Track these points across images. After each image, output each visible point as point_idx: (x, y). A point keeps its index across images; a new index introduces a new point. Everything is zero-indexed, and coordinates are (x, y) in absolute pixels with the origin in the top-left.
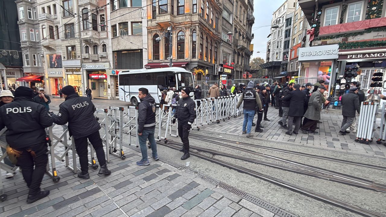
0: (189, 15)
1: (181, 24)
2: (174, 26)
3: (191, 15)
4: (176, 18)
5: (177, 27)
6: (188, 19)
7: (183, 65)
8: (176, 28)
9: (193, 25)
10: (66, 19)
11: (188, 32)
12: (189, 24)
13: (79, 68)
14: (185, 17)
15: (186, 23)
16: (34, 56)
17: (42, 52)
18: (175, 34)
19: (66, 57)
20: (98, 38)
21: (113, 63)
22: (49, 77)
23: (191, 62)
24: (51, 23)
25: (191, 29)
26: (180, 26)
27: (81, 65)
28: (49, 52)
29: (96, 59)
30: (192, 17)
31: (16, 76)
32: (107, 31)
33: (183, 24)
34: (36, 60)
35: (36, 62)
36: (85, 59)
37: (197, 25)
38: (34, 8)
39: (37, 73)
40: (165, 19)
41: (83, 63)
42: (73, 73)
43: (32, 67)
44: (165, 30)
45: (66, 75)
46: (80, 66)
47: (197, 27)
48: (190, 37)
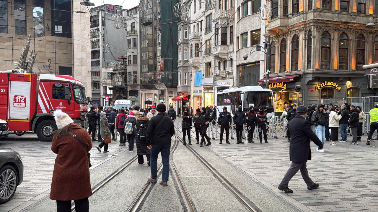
0: (303, 14)
1: (294, 26)
2: (288, 29)
3: (306, 13)
4: (291, 19)
5: (291, 30)
6: (302, 18)
7: (291, 78)
8: (291, 32)
9: (308, 26)
10: (207, 35)
11: (302, 35)
12: (302, 25)
13: (212, 86)
14: (299, 17)
15: (298, 25)
16: (186, 74)
17: (191, 70)
18: (289, 39)
19: (205, 75)
20: (226, 52)
21: (237, 80)
22: (194, 96)
23: (305, 74)
24: (197, 41)
25: (306, 31)
26: (294, 29)
27: (214, 82)
28: (195, 70)
29: (224, 76)
30: (308, 14)
31: (173, 95)
32: (234, 44)
33: (297, 26)
34: (187, 78)
35: (187, 80)
36: (217, 76)
37: (312, 24)
38: (189, 27)
39: (186, 92)
40: (276, 25)
41: (215, 80)
42: (208, 91)
43: (183, 86)
44: (281, 35)
45: (204, 94)
46: (213, 84)
47: (312, 27)
48: (304, 41)
